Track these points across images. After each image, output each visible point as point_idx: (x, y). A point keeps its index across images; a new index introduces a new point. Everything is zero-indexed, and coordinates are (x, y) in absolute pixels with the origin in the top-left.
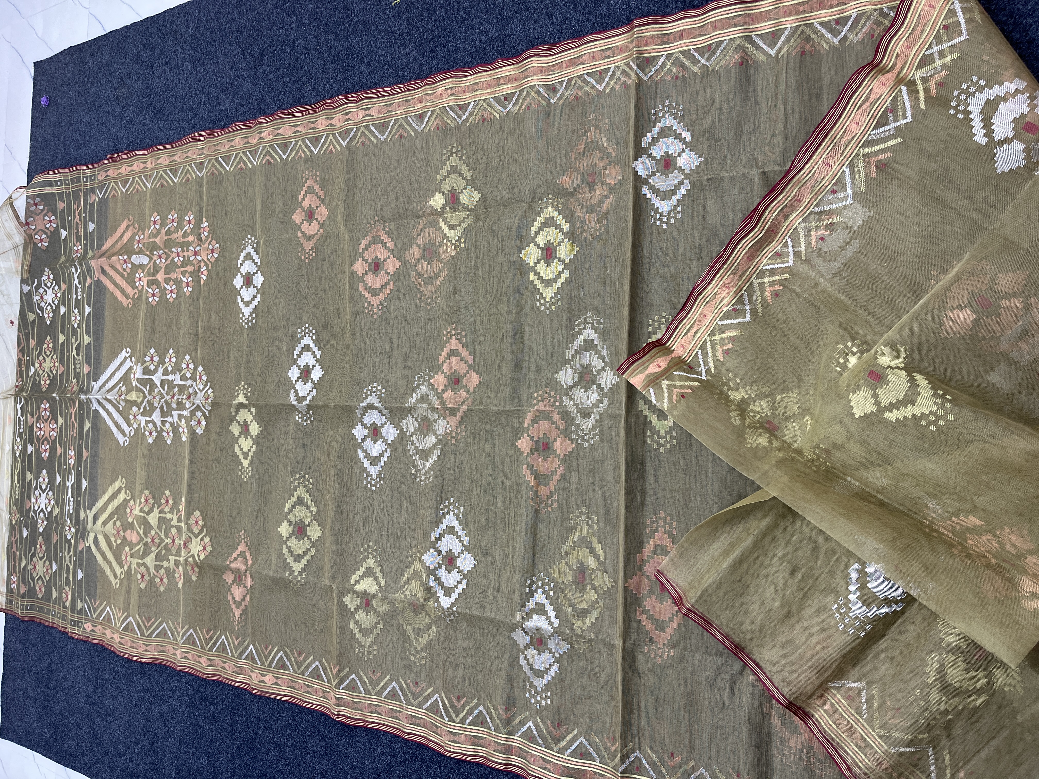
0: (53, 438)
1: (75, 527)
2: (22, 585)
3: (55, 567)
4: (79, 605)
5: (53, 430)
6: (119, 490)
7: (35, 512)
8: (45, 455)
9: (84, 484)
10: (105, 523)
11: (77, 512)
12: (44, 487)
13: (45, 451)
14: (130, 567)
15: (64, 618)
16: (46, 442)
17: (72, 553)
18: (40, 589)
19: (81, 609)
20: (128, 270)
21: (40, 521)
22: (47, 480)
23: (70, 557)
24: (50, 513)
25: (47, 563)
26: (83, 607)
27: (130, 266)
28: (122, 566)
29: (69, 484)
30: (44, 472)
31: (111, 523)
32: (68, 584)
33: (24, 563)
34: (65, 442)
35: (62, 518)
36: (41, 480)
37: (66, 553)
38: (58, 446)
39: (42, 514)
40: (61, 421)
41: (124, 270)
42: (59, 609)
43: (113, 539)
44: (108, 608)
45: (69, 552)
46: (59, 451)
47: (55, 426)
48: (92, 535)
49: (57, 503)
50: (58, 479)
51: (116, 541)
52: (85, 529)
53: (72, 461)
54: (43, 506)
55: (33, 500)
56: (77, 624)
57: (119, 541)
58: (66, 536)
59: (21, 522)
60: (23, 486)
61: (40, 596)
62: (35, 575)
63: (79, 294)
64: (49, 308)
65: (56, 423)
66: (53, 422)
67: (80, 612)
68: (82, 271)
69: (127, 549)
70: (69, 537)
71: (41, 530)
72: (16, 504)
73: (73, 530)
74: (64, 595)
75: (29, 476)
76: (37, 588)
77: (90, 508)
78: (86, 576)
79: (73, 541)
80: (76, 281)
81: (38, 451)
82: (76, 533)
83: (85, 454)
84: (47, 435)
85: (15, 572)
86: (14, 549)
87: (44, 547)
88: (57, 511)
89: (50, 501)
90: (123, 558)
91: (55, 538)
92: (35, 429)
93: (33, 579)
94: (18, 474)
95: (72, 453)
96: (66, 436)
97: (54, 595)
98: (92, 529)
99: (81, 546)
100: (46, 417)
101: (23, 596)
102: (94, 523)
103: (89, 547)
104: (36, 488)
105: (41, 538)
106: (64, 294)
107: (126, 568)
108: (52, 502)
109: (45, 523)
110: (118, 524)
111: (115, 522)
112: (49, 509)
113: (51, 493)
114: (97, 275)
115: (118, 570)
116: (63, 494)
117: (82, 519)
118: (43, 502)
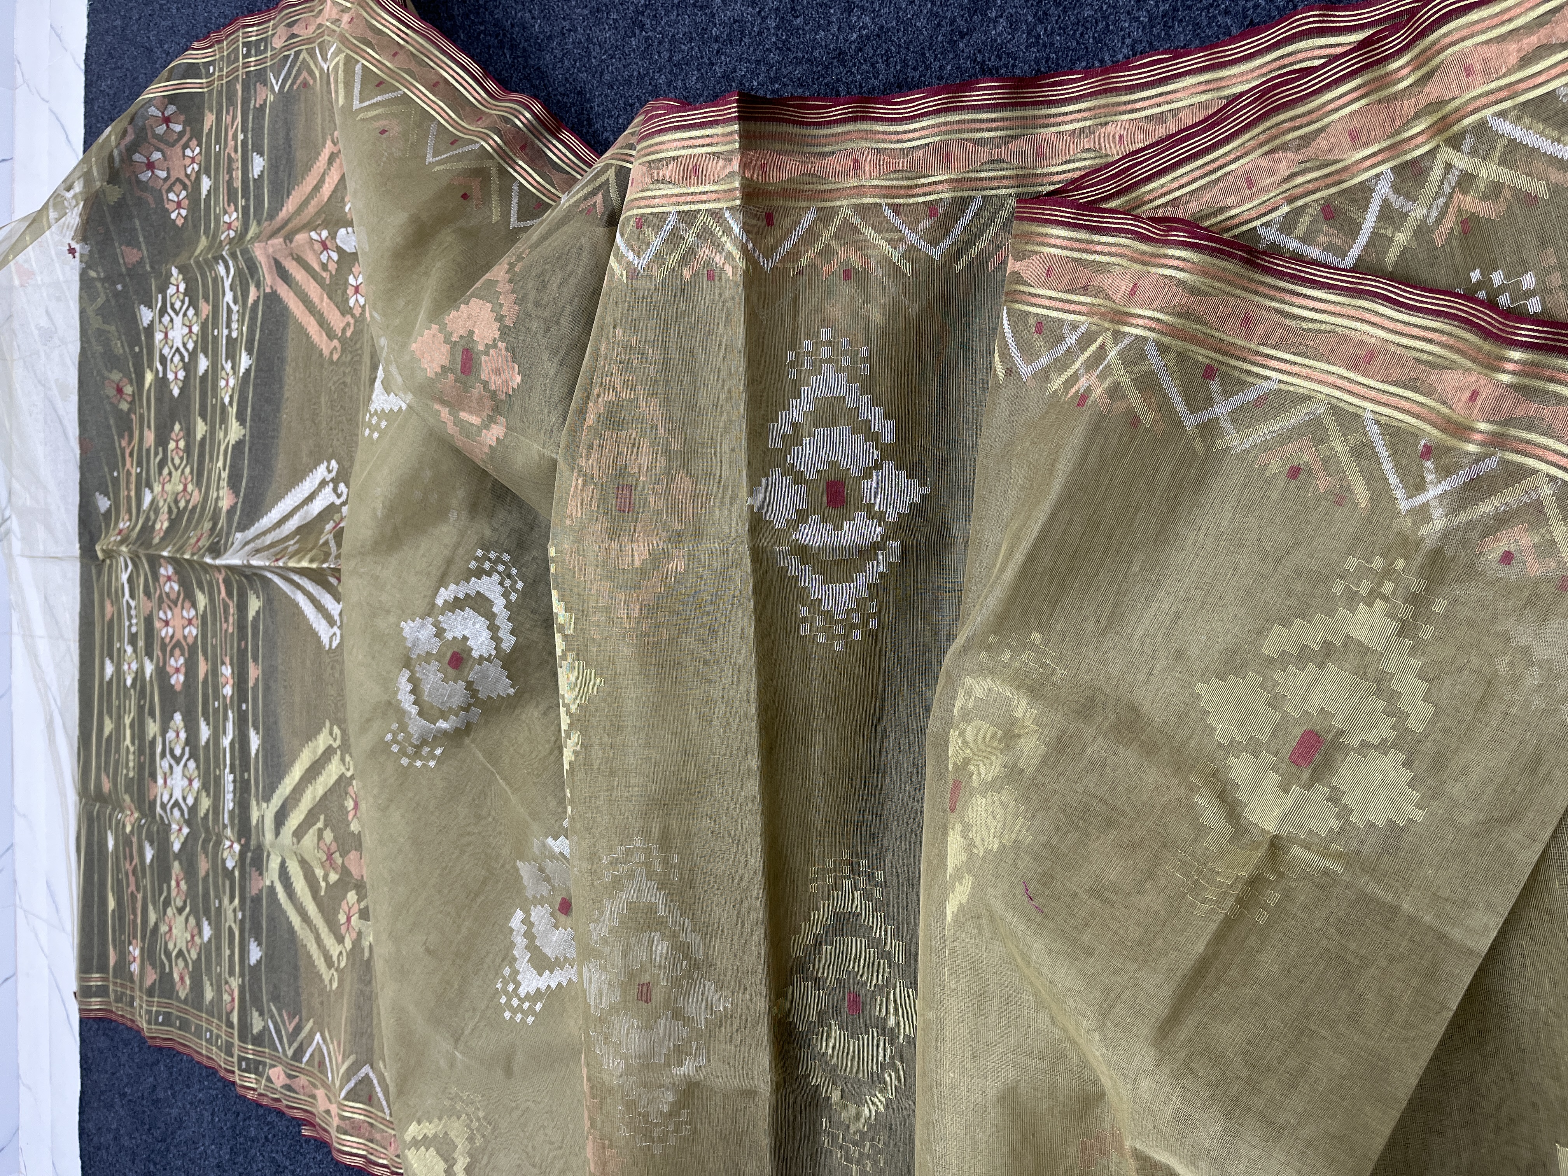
0: (190, 640)
1: (239, 841)
2: (149, 968)
3: (207, 932)
4: (257, 1025)
5: (190, 622)
6: (328, 753)
7: (163, 806)
8: (178, 680)
9: (255, 742)
10: (299, 834)
11: (243, 806)
12: (178, 752)
13: (177, 670)
14: (356, 943)
15: (228, 1049)
16: (177, 652)
17: (236, 901)
18: (182, 978)
19: (261, 1033)
20: (332, 267)
21: (175, 827)
22: (183, 735)
23: (234, 911)
24: (193, 809)
25: (192, 921)
26: (266, 1028)
27: (335, 256)
28: (340, 940)
29: (226, 742)
30: (178, 717)
31: (312, 833)
32: (231, 973)
33: (152, 917)
34: (214, 647)
35: (216, 821)
36: (171, 735)
37: (226, 901)
38: (201, 658)
39: (176, 813)
40: (202, 600)
41: (324, 267)
42: (219, 1027)
43: (319, 872)
44: (318, 1037)
45: (232, 900)
46: (203, 668)
47: (193, 613)
48: (274, 864)
49: (205, 786)
50: (205, 732)
51: (326, 878)
52: (260, 847)
53: (228, 691)
54: (178, 795)
55: (160, 781)
56: (255, 1067)
57: (333, 877)
58: (224, 861)
59: (140, 827)
60: (141, 751)
61: (182, 995)
62: (171, 946)
63: (234, 326)
64: (177, 358)
65: (194, 605)
66: (187, 604)
67: (258, 1040)
68: (239, 271)
69: (352, 896)
70: (230, 864)
71: (177, 847)
72: (128, 789)
73: (237, 847)
74: (226, 997)
75: (153, 728)
76: (176, 976)
77: (267, 799)
78: (269, 956)
79: (237, 873)
80: (229, 297)
81: (162, 673)
82: (242, 854)
83: (254, 672)
84: (179, 636)
85: (135, 937)
86: (132, 888)
87: (183, 884)
88: (205, 803)
89: (191, 781)
90: (342, 918)
91: (203, 866)
92: (157, 624)
93: (168, 954)
94: (132, 726)
95: (227, 671)
96: (214, 635)
97: (209, 995)
98: (273, 845)
99: (256, 885)
100: (173, 596)
101: (150, 992)
102: (277, 834)
103: (272, 889)
104: (163, 755)
105: (176, 864)
106: (204, 326)
107: (348, 944)
108: (196, 784)
109: (186, 830)
110: (328, 835)
111: (320, 832)
112: (190, 801)
113: (192, 765)
114: (269, 281)
115: (335, 950)
116: (217, 765)
117: (254, 822)
118: (178, 782)
